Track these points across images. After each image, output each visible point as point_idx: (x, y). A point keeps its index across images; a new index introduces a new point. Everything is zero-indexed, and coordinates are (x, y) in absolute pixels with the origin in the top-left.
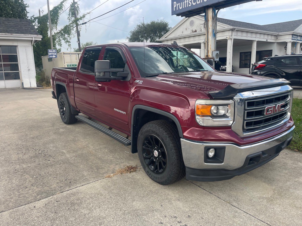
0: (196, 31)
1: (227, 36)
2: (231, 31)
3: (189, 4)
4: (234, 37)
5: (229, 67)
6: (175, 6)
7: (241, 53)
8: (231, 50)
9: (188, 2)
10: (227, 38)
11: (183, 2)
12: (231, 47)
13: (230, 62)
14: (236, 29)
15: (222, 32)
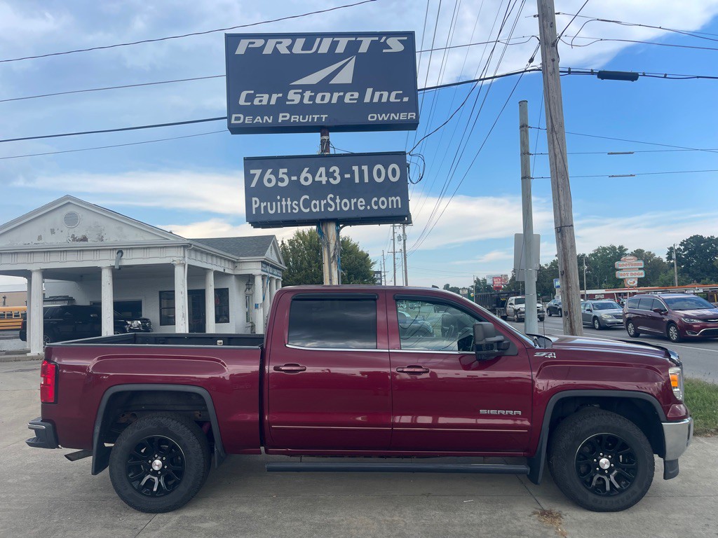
0: (85, 239)
1: (175, 259)
2: (182, 248)
3: (292, 208)
4: (188, 261)
5: (184, 325)
6: (254, 206)
7: (160, 292)
8: (184, 286)
9: (291, 205)
10: (174, 262)
11: (279, 203)
12: (183, 281)
13: (183, 314)
14: (193, 246)
15: (161, 247)
